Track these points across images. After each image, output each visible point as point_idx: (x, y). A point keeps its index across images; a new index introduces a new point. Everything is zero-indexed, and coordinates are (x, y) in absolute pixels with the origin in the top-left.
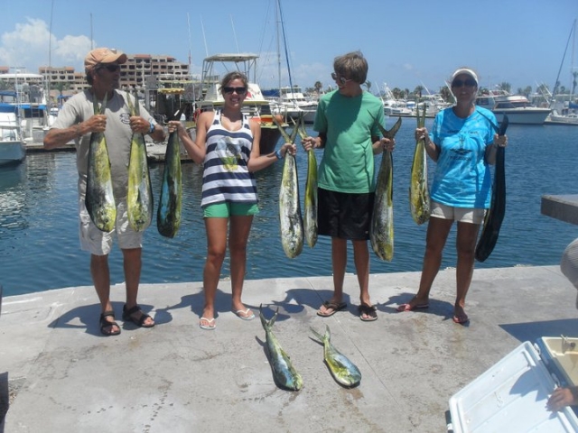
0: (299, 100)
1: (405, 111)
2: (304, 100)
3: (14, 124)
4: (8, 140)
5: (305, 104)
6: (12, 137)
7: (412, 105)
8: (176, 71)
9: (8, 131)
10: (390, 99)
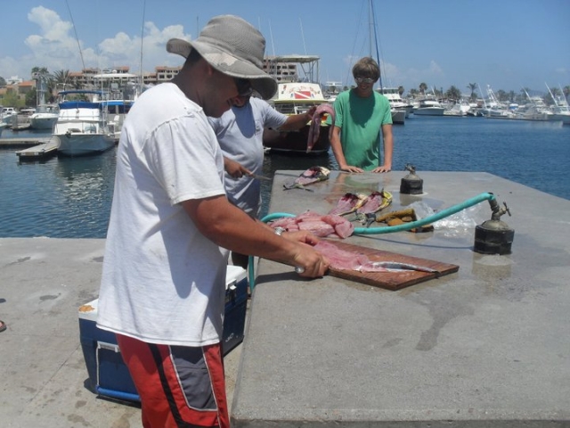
0: (395, 101)
1: (505, 113)
2: (400, 101)
3: (97, 119)
4: (89, 133)
5: (401, 104)
6: (93, 129)
7: (514, 107)
8: (283, 71)
9: (89, 125)
10: (492, 101)
